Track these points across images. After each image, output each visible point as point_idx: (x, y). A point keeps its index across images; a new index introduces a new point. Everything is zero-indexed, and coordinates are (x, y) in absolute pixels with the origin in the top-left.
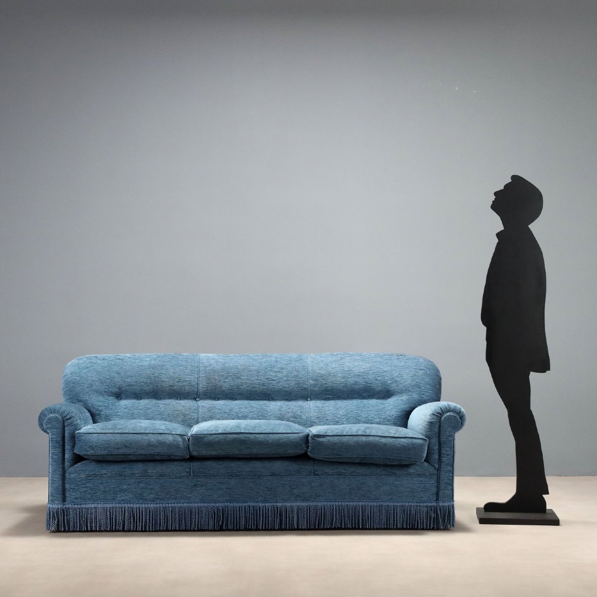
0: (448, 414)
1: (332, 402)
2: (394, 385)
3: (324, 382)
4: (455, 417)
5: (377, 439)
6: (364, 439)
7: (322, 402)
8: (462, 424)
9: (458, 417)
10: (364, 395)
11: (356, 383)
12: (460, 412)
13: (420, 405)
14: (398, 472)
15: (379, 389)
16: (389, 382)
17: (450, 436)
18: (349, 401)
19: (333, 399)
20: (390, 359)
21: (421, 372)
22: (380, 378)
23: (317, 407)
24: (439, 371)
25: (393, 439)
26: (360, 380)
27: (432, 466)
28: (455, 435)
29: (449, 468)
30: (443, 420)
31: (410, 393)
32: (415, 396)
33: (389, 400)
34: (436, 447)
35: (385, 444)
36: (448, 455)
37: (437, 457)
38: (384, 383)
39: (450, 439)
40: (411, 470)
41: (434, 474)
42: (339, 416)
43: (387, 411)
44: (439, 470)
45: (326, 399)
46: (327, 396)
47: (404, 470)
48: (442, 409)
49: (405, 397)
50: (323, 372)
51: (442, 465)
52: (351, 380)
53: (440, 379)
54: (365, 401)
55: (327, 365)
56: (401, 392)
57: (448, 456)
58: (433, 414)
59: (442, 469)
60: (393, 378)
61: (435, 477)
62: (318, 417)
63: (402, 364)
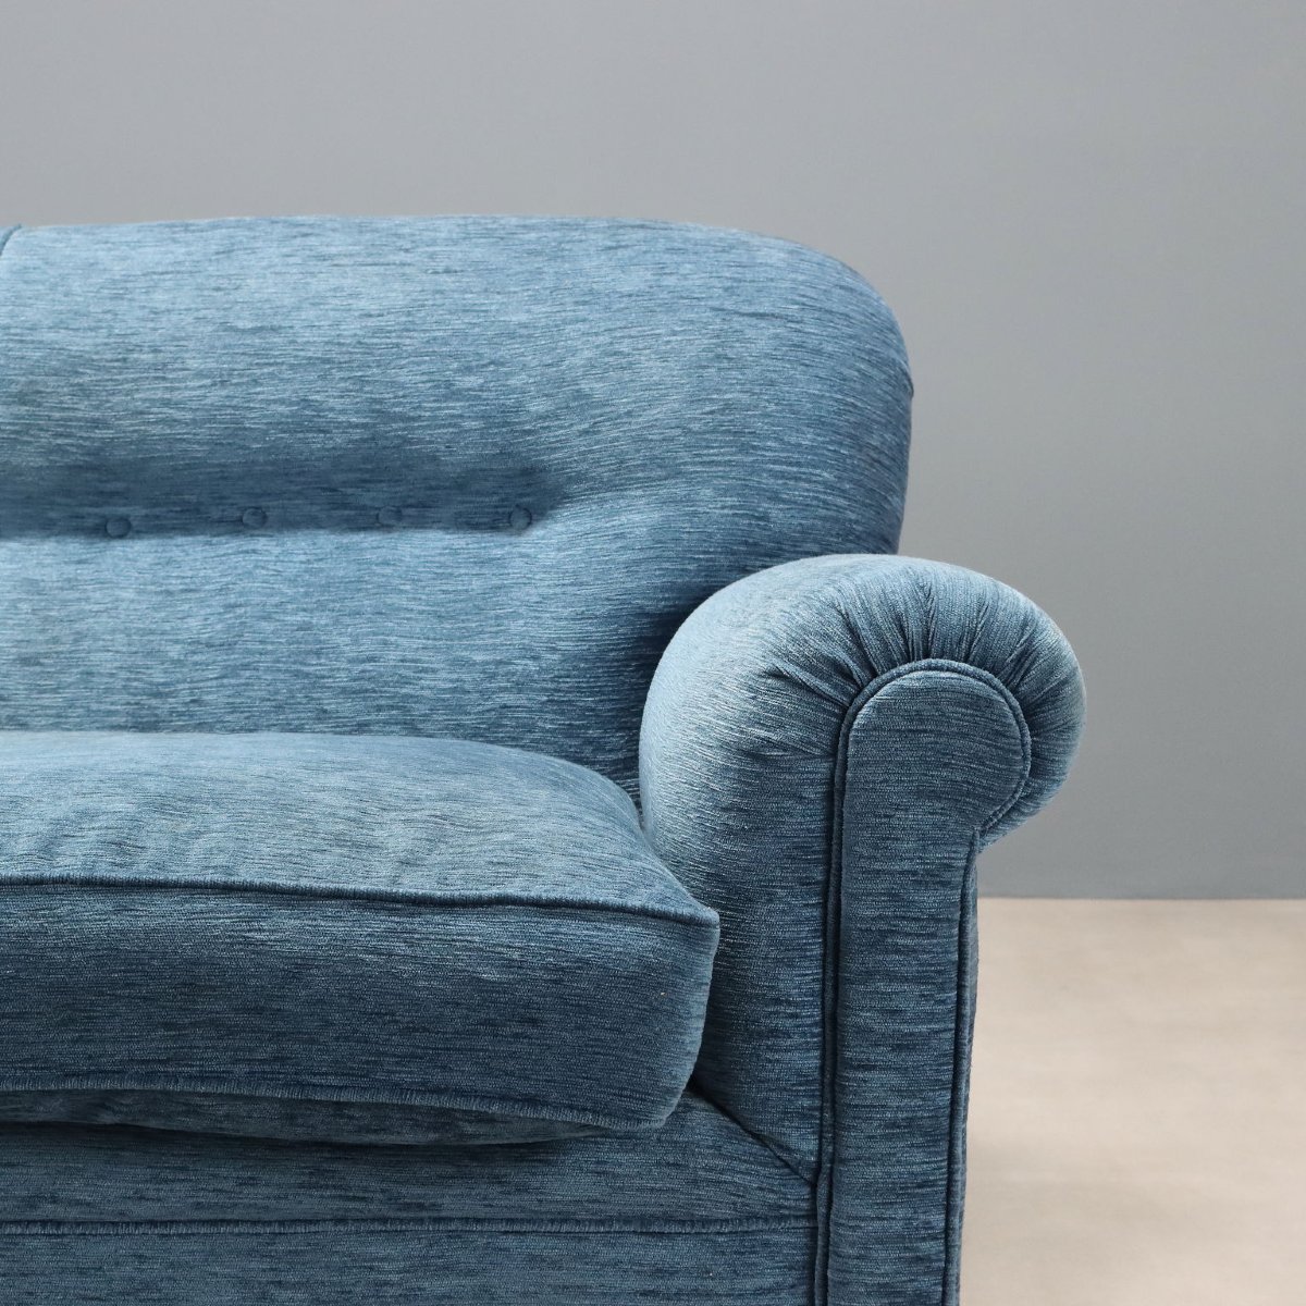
0: (913, 677)
1: (139, 554)
2: (570, 428)
3: (84, 409)
4: (976, 702)
5: (223, 916)
6: (95, 915)
7: (75, 547)
8: (1042, 768)
9: (1007, 705)
10: (366, 498)
11: (308, 419)
12: (1027, 655)
13: (745, 571)
14: (454, 1200)
15: (466, 454)
16: (537, 406)
17: (934, 878)
18: (261, 543)
19: (157, 527)
20: (557, 255)
21: (762, 338)
22: (472, 381)
23: (34, 587)
24: (893, 329)
25: (379, 923)
26: (337, 402)
27: (758, 1137)
28: (980, 861)
29: (919, 1161)
30: (864, 728)
31: (680, 489)
32: (714, 506)
33: (537, 533)
34: (800, 982)
35: (298, 969)
36: (904, 1045)
37: (810, 1061)
38: (502, 418)
39: (929, 899)
40: (568, 1185)
41: (777, 1215)
42: (174, 652)
43: (515, 616)
44: (822, 1176)
45: (102, 531)
46: (107, 510)
47: (498, 1180)
48: (861, 623)
49: (638, 516)
50: (82, 343)
51: (854, 1140)
52: (271, 400)
53: (902, 385)
54: (368, 540)
55: (120, 290)
56: (616, 481)
57: (912, 1059)
58: (776, 674)
59: (855, 1175)
60: (560, 382)
61: (789, 1240)
62: (25, 661)
63: (635, 280)
